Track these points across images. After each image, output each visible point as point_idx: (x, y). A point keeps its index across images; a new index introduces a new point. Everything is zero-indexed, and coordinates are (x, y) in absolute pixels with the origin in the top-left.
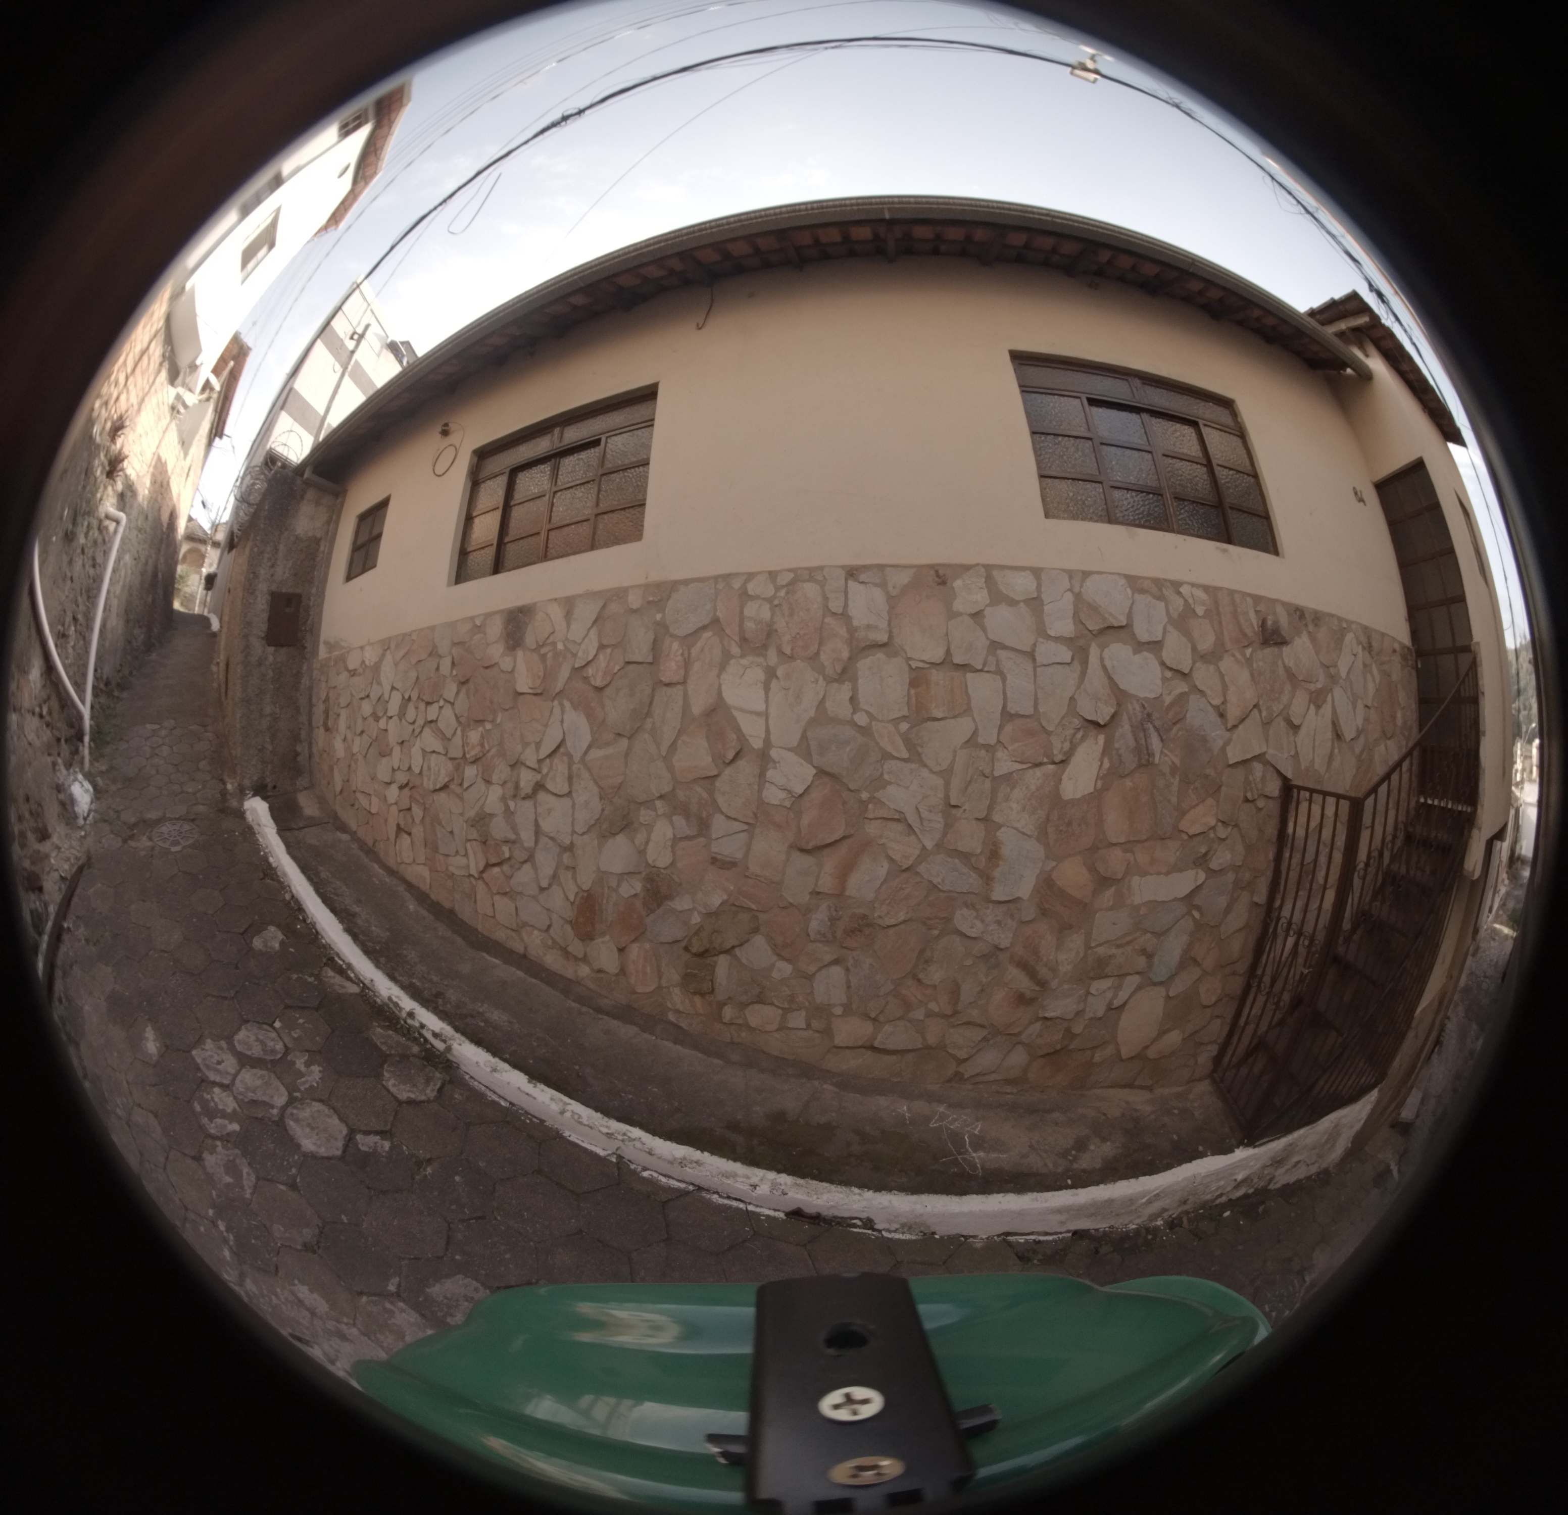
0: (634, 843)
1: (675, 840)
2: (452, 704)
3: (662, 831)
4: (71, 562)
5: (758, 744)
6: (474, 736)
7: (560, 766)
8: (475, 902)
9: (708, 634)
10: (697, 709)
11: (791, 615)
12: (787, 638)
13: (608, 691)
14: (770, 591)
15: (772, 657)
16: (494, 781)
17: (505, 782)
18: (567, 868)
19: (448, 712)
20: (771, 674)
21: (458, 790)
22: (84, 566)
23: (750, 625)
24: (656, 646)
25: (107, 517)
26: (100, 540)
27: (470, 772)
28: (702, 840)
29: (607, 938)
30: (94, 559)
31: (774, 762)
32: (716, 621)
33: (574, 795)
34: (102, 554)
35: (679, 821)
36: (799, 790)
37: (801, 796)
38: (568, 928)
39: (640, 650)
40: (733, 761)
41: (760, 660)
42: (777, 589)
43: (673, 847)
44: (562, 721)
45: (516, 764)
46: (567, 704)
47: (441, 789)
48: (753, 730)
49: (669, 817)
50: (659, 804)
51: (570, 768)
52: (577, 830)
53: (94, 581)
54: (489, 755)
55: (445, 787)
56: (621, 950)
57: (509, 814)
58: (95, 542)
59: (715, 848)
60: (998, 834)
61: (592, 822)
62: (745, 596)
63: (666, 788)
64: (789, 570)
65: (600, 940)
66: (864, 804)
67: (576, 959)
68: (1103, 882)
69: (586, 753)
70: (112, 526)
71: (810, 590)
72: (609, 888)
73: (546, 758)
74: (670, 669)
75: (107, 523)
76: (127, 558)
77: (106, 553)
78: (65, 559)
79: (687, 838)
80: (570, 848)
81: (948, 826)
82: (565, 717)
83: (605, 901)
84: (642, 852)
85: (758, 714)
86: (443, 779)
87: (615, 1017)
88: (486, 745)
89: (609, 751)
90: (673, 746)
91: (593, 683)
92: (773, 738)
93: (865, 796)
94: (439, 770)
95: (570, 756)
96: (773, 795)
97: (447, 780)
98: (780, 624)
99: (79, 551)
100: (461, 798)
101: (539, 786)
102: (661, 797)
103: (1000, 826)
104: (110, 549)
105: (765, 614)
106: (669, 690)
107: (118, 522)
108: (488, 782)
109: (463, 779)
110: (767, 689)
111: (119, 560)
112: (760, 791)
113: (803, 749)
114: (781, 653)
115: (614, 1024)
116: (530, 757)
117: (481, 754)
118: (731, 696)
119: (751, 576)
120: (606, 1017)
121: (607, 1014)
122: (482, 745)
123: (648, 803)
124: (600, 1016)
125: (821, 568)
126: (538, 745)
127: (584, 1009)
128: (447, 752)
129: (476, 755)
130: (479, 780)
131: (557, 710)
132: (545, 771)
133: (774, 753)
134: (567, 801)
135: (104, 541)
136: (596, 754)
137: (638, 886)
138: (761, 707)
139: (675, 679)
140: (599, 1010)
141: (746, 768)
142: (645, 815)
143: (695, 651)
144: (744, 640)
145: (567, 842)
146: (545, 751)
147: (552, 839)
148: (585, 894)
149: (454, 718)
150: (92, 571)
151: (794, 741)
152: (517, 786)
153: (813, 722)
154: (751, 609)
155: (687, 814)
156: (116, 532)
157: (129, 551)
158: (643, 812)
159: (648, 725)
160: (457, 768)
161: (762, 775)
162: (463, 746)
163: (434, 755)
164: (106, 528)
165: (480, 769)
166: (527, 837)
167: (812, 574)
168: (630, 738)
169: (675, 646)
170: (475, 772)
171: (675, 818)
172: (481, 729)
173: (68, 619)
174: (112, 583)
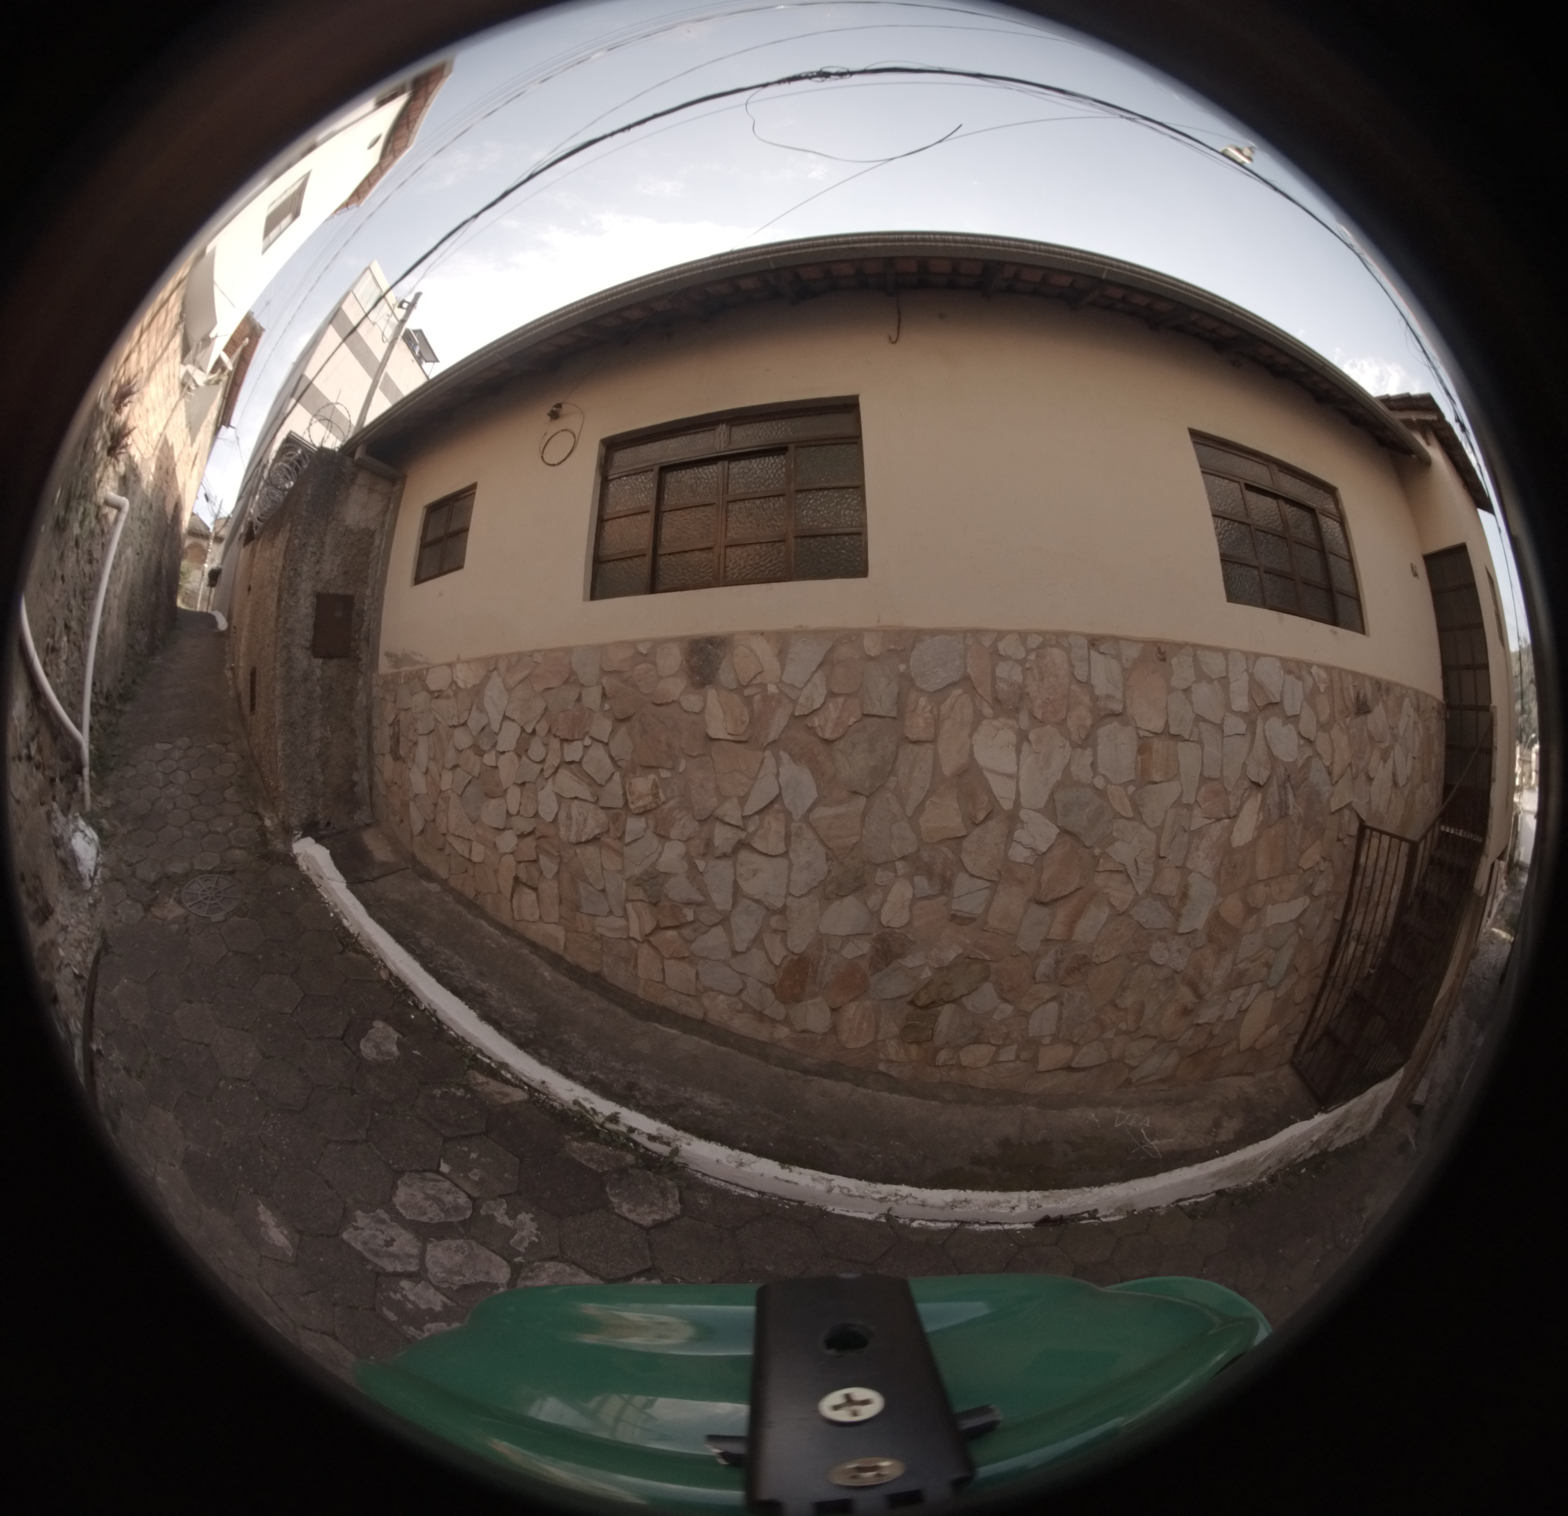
0: (866, 904)
1: (915, 900)
2: (606, 744)
3: (901, 892)
4: (61, 558)
5: (1007, 805)
6: (642, 784)
7: (775, 825)
8: (636, 966)
9: (958, 691)
10: (948, 768)
11: (1042, 679)
12: (1038, 702)
13: (840, 745)
14: (1021, 654)
15: (1024, 721)
16: (672, 837)
17: (690, 839)
18: (775, 931)
19: (598, 752)
20: (1023, 736)
21: (616, 845)
22: (78, 561)
23: (1002, 686)
24: (900, 701)
25: (107, 503)
26: (98, 530)
27: (634, 825)
28: (943, 899)
29: (819, 999)
30: (90, 553)
31: (1022, 822)
32: (966, 680)
33: (792, 855)
34: (100, 547)
35: (921, 881)
36: (1043, 848)
37: (1044, 853)
38: (769, 991)
39: (883, 705)
40: (982, 822)
41: (1012, 722)
42: (1028, 652)
43: (911, 907)
44: (777, 775)
45: (710, 819)
46: (785, 756)
47: (587, 842)
48: (1003, 791)
49: (910, 877)
50: (899, 865)
51: (787, 826)
52: (793, 891)
53: (90, 579)
54: (666, 807)
55: (595, 839)
56: (834, 1010)
57: (694, 873)
58: (92, 533)
59: (955, 907)
60: (1189, 878)
61: (815, 884)
62: (996, 656)
63: (911, 849)
64: (1040, 633)
65: (810, 1002)
66: (1096, 859)
67: (773, 1021)
68: (1251, 910)
69: (810, 810)
70: (112, 514)
71: (1057, 654)
72: (829, 950)
73: (756, 813)
74: (917, 726)
75: (106, 510)
76: (129, 552)
77: (105, 547)
78: (55, 554)
79: (928, 897)
80: (783, 911)
81: (1157, 874)
82: (781, 770)
83: (822, 963)
84: (875, 914)
85: (1010, 776)
86: (591, 829)
87: (823, 1076)
88: (661, 795)
89: (842, 809)
90: (920, 808)
91: (821, 735)
92: (1023, 800)
93: (1097, 851)
94: (585, 820)
95: (788, 814)
96: (1019, 854)
97: (597, 831)
98: (1032, 688)
99: (72, 543)
100: (620, 854)
101: (743, 845)
102: (903, 858)
103: (1191, 872)
104: (110, 541)
105: (1017, 676)
106: (916, 748)
107: (119, 508)
108: (664, 838)
109: (624, 833)
110: (1018, 752)
111: (119, 555)
112: (1006, 851)
113: (1050, 810)
114: (1032, 717)
115: (827, 1083)
116: (731, 811)
117: (654, 805)
118: (983, 758)
119: (1001, 635)
120: (815, 1078)
121: (816, 1074)
122: (656, 795)
123: (889, 865)
124: (809, 1078)
125: (1066, 634)
126: (743, 801)
127: (791, 1073)
128: (598, 800)
129: (645, 806)
130: (649, 833)
131: (770, 761)
132: (751, 828)
133: (1023, 814)
134: (782, 863)
135: (103, 531)
136: (821, 812)
137: (865, 947)
138: (1012, 769)
139: (924, 736)
140: (806, 1071)
141: (995, 829)
142: (882, 877)
143: (945, 708)
144: (997, 702)
145: (779, 905)
146: (752, 806)
147: (758, 901)
148: (796, 958)
149: (608, 760)
150: (87, 568)
151: (1041, 802)
152: (709, 843)
153: (1059, 785)
154: (1002, 670)
155: (929, 873)
156: (116, 520)
157: (131, 544)
158: (879, 873)
159: (892, 782)
160: (615, 819)
161: (1009, 837)
162: (625, 794)
163: (576, 802)
164: (106, 516)
165: (652, 823)
166: (721, 899)
167: (1059, 638)
168: (867, 797)
169: (923, 701)
170: (644, 825)
171: (917, 879)
172: (652, 777)
173: (60, 627)
174: (112, 581)
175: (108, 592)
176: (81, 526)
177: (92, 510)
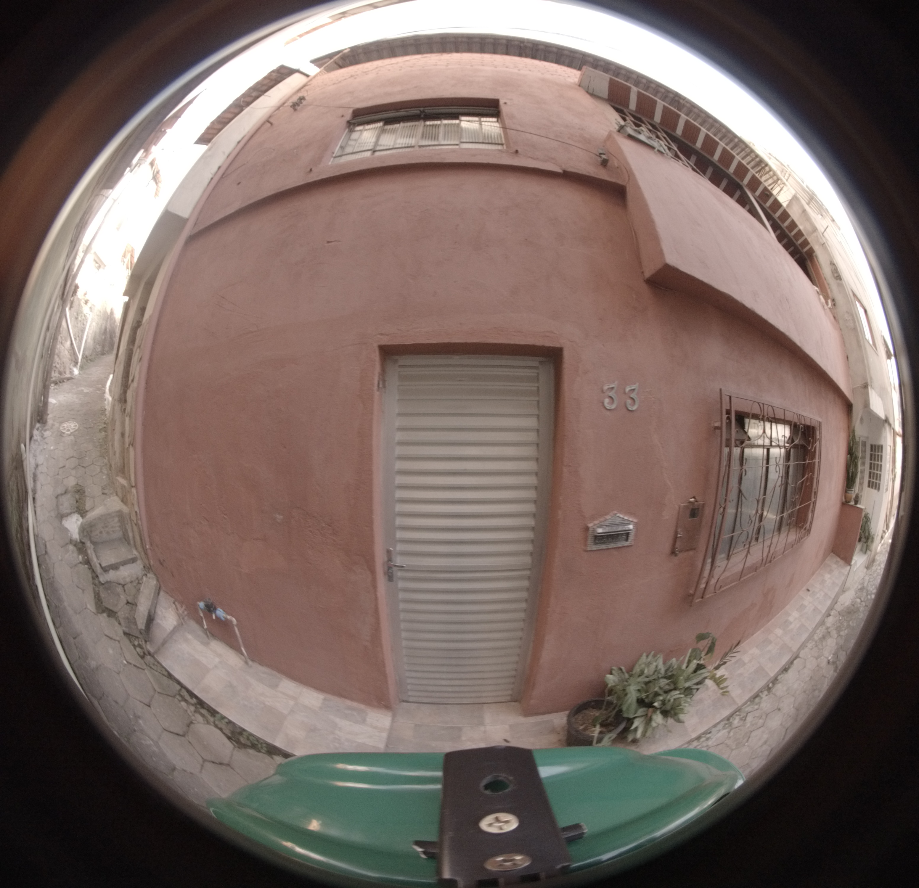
4: (77, 323)
30: (84, 323)
58: (84, 320)
70: (88, 316)
77: (87, 322)
99: (79, 321)
107: (90, 314)
111: (91, 324)
157: (94, 322)
174: (89, 330)
175: (88, 332)
176: (81, 318)
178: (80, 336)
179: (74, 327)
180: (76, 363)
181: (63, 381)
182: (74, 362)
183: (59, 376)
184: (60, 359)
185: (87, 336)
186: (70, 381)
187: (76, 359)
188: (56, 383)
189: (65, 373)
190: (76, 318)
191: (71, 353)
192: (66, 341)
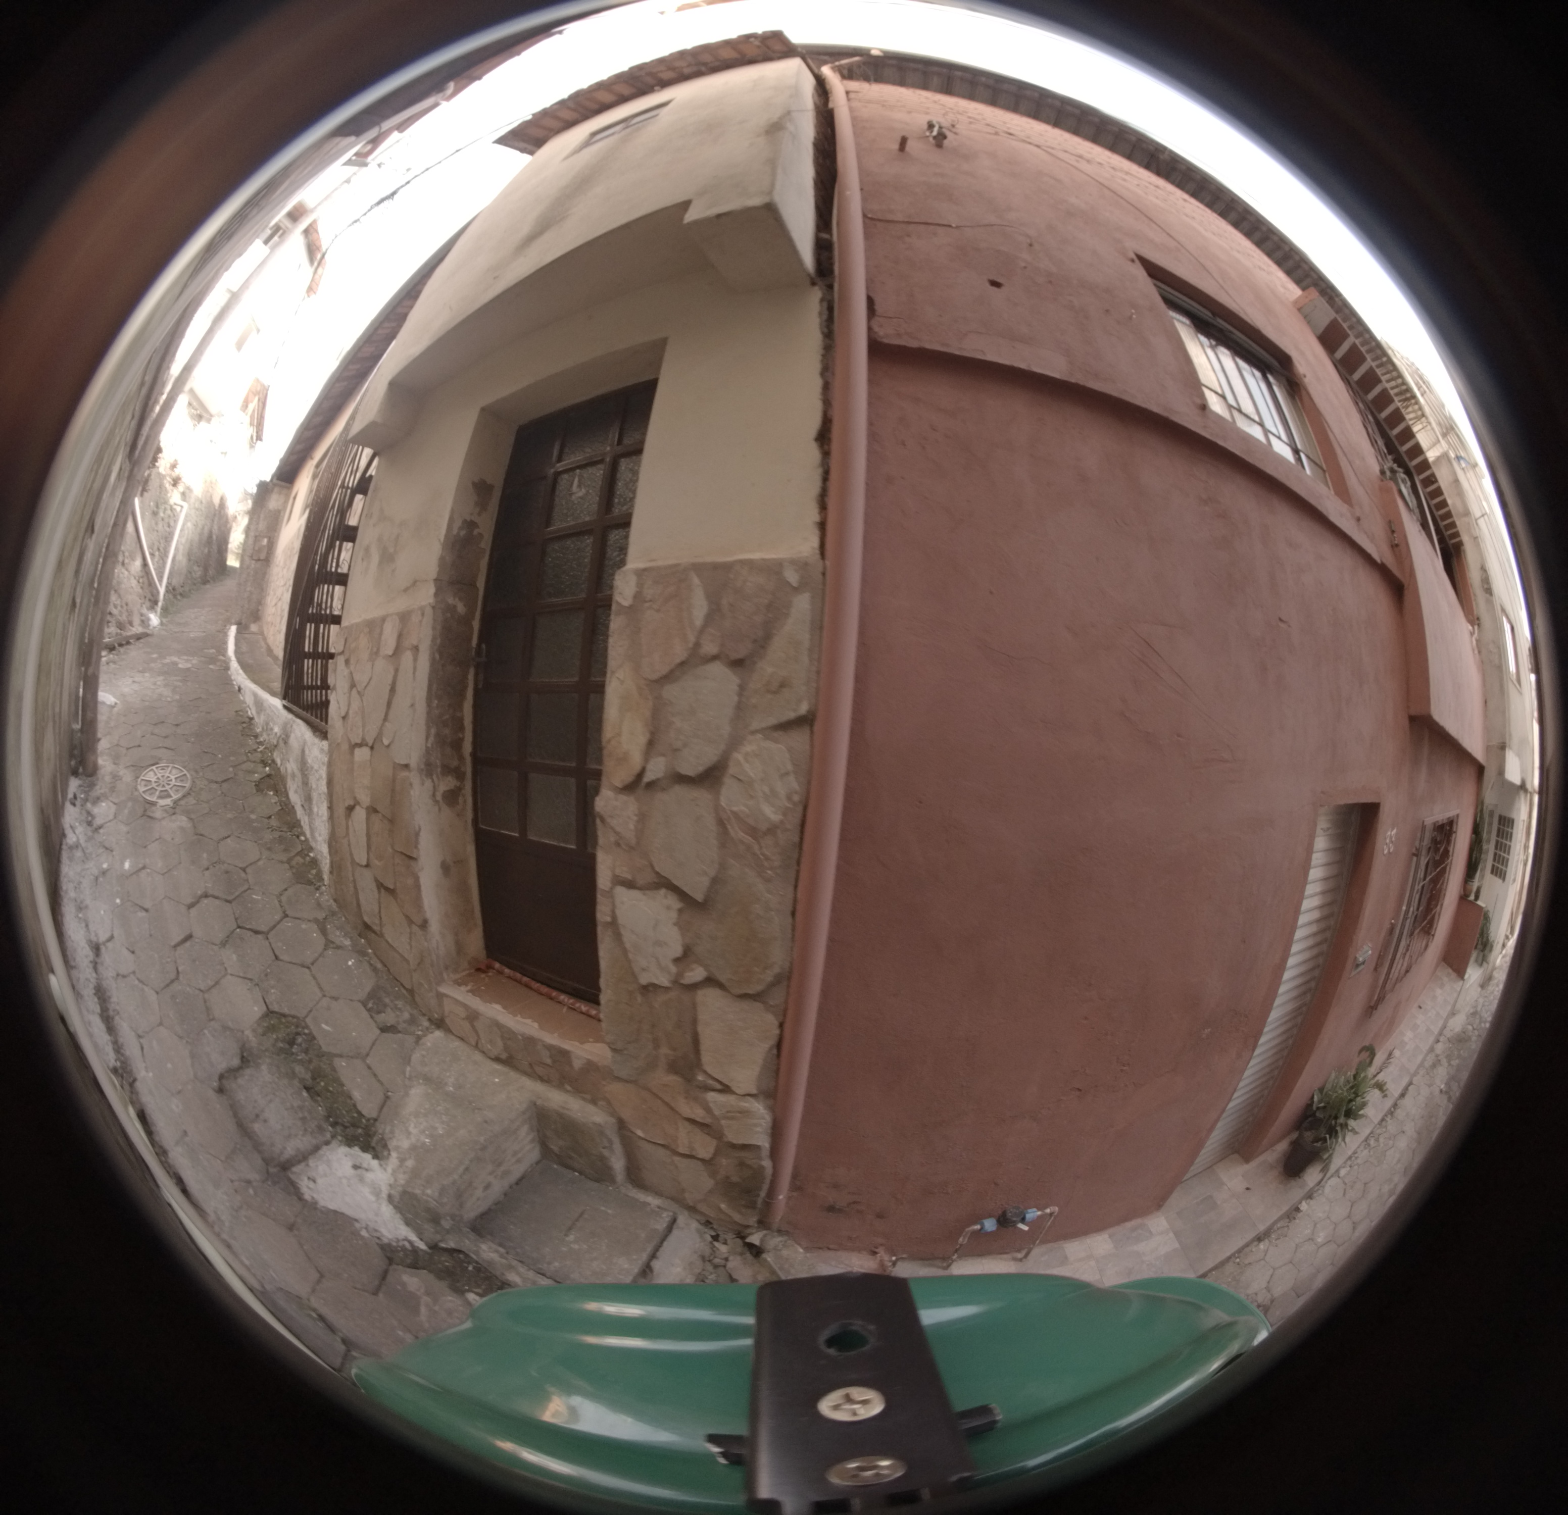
4: (157, 524)
22: (163, 526)
25: (175, 504)
26: (172, 515)
30: (169, 523)
34: (173, 521)
53: (170, 534)
58: (169, 516)
70: (178, 509)
75: (175, 507)
76: (189, 524)
77: (176, 522)
78: (153, 522)
99: (160, 519)
104: (178, 519)
107: (182, 507)
111: (184, 525)
150: (168, 529)
156: (181, 511)
157: (188, 520)
174: (180, 536)
175: (178, 541)
176: (164, 513)
177: (168, 507)
178: (161, 549)
179: (148, 531)
180: (156, 602)
181: (128, 643)
182: (150, 600)
183: (119, 631)
184: (120, 596)
185: (177, 549)
186: (142, 641)
187: (153, 595)
188: (111, 649)
189: (131, 624)
190: (155, 514)
191: (143, 583)
192: (133, 559)
